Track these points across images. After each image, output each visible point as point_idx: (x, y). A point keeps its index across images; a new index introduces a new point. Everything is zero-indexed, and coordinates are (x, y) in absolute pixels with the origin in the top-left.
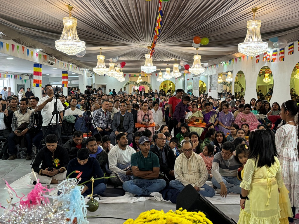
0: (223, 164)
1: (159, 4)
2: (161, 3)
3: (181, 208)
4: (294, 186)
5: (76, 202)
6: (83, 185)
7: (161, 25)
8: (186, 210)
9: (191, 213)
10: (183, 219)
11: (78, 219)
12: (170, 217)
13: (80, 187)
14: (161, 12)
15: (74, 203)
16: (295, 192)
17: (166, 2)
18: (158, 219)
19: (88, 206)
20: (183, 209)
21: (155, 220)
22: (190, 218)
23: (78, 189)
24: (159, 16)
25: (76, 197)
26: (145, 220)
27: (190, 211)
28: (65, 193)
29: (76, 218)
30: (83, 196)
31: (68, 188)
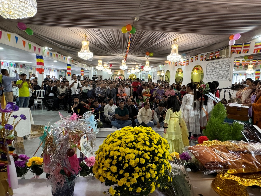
0: (159, 113)
1: (130, 35)
2: (130, 34)
3: (141, 126)
4: (190, 122)
5: (92, 122)
6: (95, 114)
7: (130, 45)
8: (143, 126)
9: (146, 127)
10: (142, 129)
11: (93, 129)
12: (136, 128)
13: (94, 115)
14: (130, 39)
15: (91, 122)
16: (190, 125)
17: (133, 34)
18: (131, 129)
19: (98, 124)
20: (142, 126)
21: (129, 130)
22: (145, 129)
23: (93, 116)
24: (130, 41)
25: (92, 120)
26: (124, 130)
27: (145, 127)
28: (87, 118)
29: (92, 129)
30: (95, 120)
31: (88, 116)
